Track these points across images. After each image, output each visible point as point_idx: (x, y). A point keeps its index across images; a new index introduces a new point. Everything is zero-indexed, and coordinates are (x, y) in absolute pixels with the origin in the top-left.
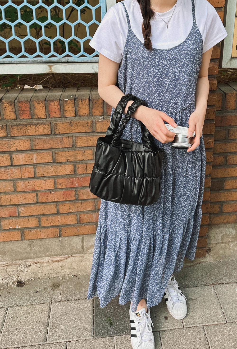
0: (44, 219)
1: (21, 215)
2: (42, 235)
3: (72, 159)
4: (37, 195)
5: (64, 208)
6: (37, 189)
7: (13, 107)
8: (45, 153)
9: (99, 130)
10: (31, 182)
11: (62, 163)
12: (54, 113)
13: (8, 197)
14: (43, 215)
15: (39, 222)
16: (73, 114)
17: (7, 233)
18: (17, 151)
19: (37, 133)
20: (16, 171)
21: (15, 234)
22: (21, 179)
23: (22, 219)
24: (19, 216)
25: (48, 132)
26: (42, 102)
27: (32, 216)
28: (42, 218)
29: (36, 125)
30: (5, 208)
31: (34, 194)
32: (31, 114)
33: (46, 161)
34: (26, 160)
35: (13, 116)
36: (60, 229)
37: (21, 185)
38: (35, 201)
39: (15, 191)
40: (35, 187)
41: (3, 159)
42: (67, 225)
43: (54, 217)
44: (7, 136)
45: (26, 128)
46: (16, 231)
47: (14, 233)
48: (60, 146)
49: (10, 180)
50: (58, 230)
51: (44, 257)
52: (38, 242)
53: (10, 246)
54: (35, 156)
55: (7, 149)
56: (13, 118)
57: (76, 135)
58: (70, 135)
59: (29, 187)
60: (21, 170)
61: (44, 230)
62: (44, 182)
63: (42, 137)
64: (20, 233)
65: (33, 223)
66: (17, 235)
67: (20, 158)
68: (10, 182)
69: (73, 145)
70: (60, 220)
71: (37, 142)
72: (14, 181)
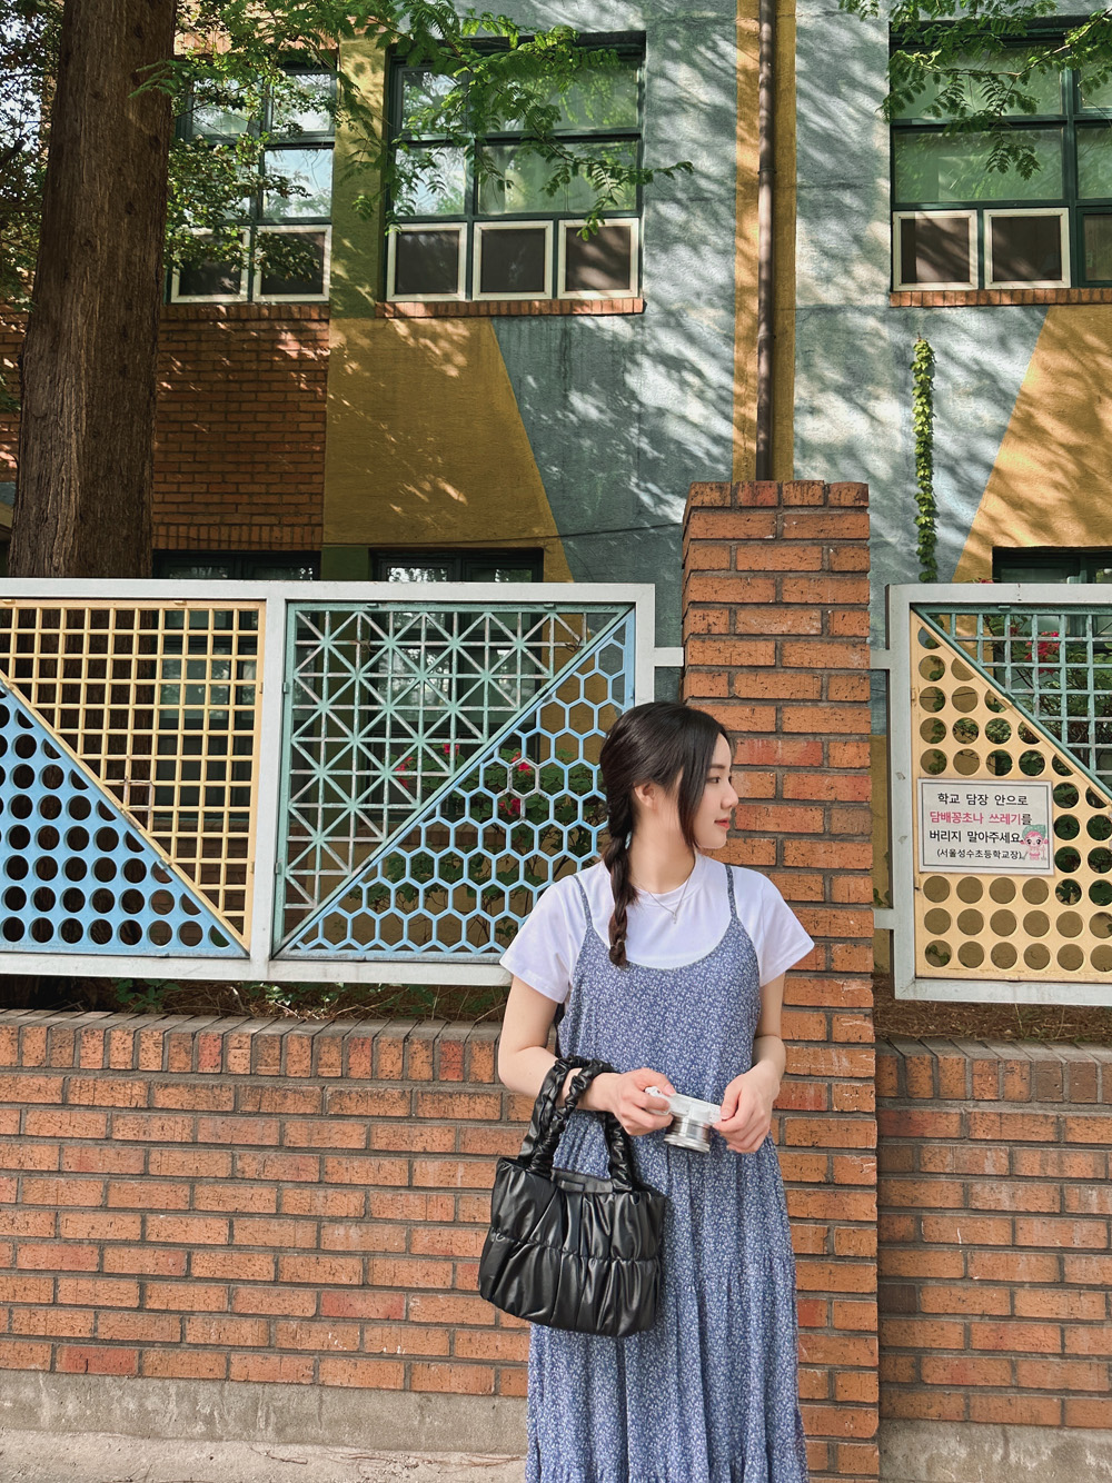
0: (463, 1335)
1: (412, 1318)
2: (454, 1383)
4: (455, 1268)
6: (457, 1253)
7: (429, 1053)
8: (483, 1165)
10: (446, 1233)
13: (390, 1264)
14: (463, 1325)
15: (452, 1343)
17: (373, 1362)
18: (425, 1153)
19: (472, 1116)
20: (417, 1202)
21: (391, 1369)
22: (426, 1223)
23: (413, 1330)
24: (407, 1321)
25: (493, 1114)
26: (489, 1045)
27: (437, 1324)
28: (458, 1335)
29: (471, 1096)
30: (380, 1295)
31: (448, 1266)
32: (463, 1071)
34: (442, 1178)
35: (426, 1073)
36: (497, 1371)
37: (423, 1239)
38: (449, 1284)
39: (408, 1252)
40: (454, 1247)
41: (393, 1168)
42: (513, 1363)
43: (486, 1337)
44: (410, 1117)
45: (449, 1100)
46: (395, 1363)
47: (390, 1367)
49: (401, 1223)
50: (492, 1373)
51: (450, 1450)
52: (440, 1402)
53: (374, 1405)
54: (461, 1171)
55: (405, 1147)
56: (427, 1077)
59: (438, 1246)
60: (427, 1201)
61: (459, 1369)
63: (480, 1125)
64: (402, 1370)
65: (435, 1344)
66: (394, 1374)
67: (429, 1172)
68: (401, 1227)
71: (469, 1135)
72: (408, 1224)
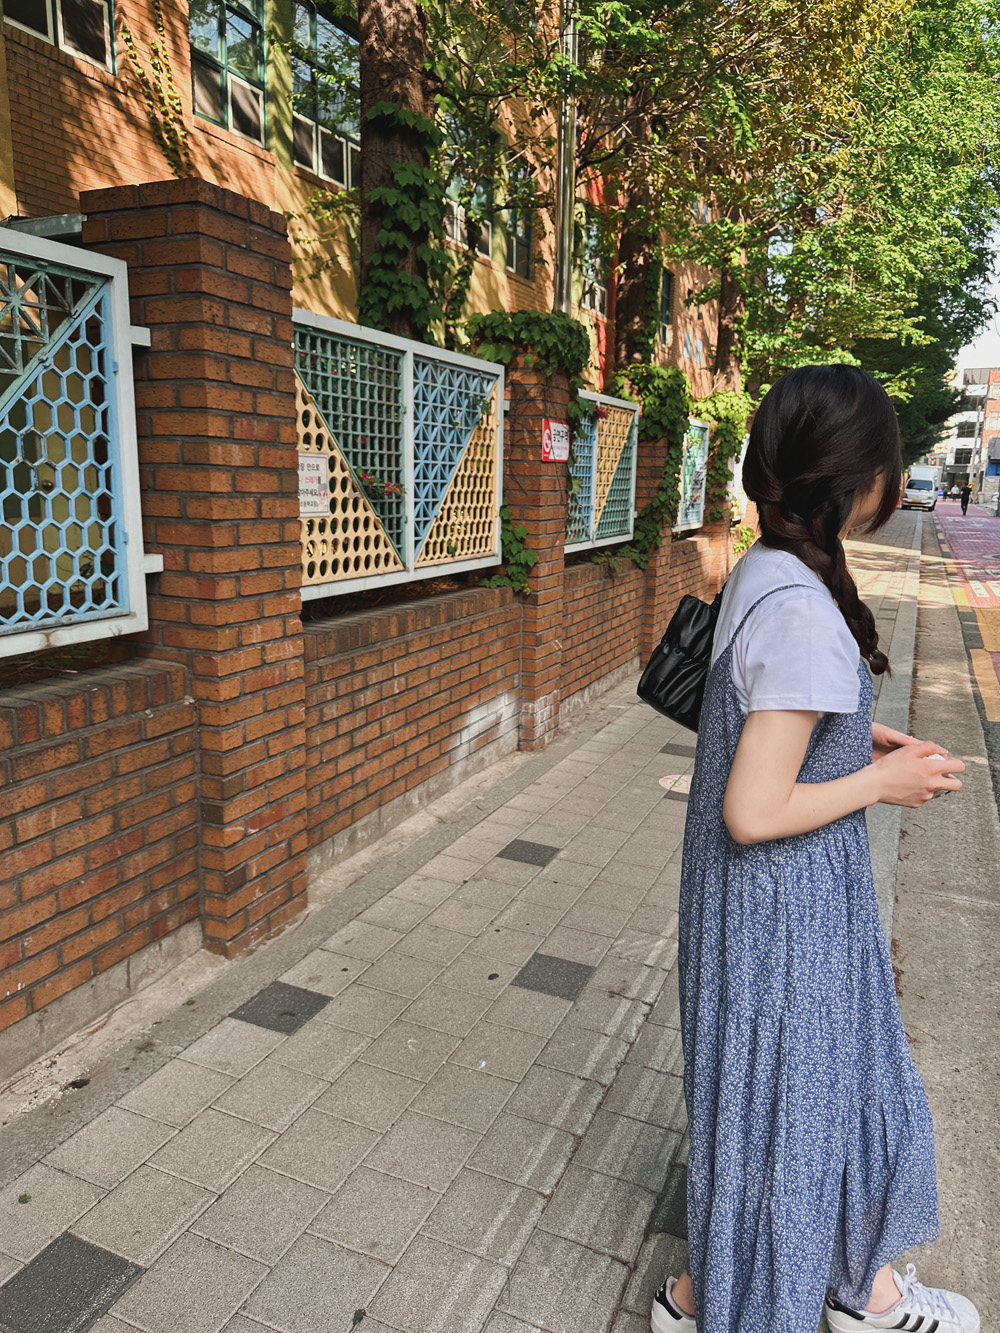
0: (67, 946)
1: (28, 954)
2: (64, 987)
3: (110, 802)
5: (100, 912)
6: (58, 883)
8: (70, 803)
9: (150, 736)
10: (47, 871)
11: (94, 815)
12: (75, 721)
13: (8, 919)
14: (65, 939)
15: (60, 956)
16: (104, 717)
18: (25, 811)
19: (59, 763)
20: (22, 856)
21: (17, 1005)
22: (31, 871)
23: (32, 962)
24: (23, 959)
25: (74, 757)
27: (48, 947)
28: (64, 948)
29: (52, 749)
31: (51, 898)
32: (38, 731)
33: (72, 818)
34: (40, 827)
35: (9, 742)
36: (94, 958)
37: (31, 884)
38: (54, 910)
39: (19, 901)
40: (55, 880)
42: (106, 945)
43: (83, 937)
44: (9, 784)
46: (19, 998)
47: (16, 1003)
48: (94, 780)
49: (11, 879)
50: (91, 962)
51: (69, 1035)
52: (55, 1007)
54: (54, 814)
55: (8, 813)
56: (9, 746)
57: (117, 752)
58: (107, 756)
59: (43, 885)
60: (30, 852)
61: (67, 973)
62: (68, 864)
63: (65, 770)
64: (24, 1001)
65: (48, 964)
66: (20, 1006)
67: (29, 826)
68: (13, 883)
69: (113, 773)
70: (95, 937)
71: (58, 782)
72: (18, 879)
